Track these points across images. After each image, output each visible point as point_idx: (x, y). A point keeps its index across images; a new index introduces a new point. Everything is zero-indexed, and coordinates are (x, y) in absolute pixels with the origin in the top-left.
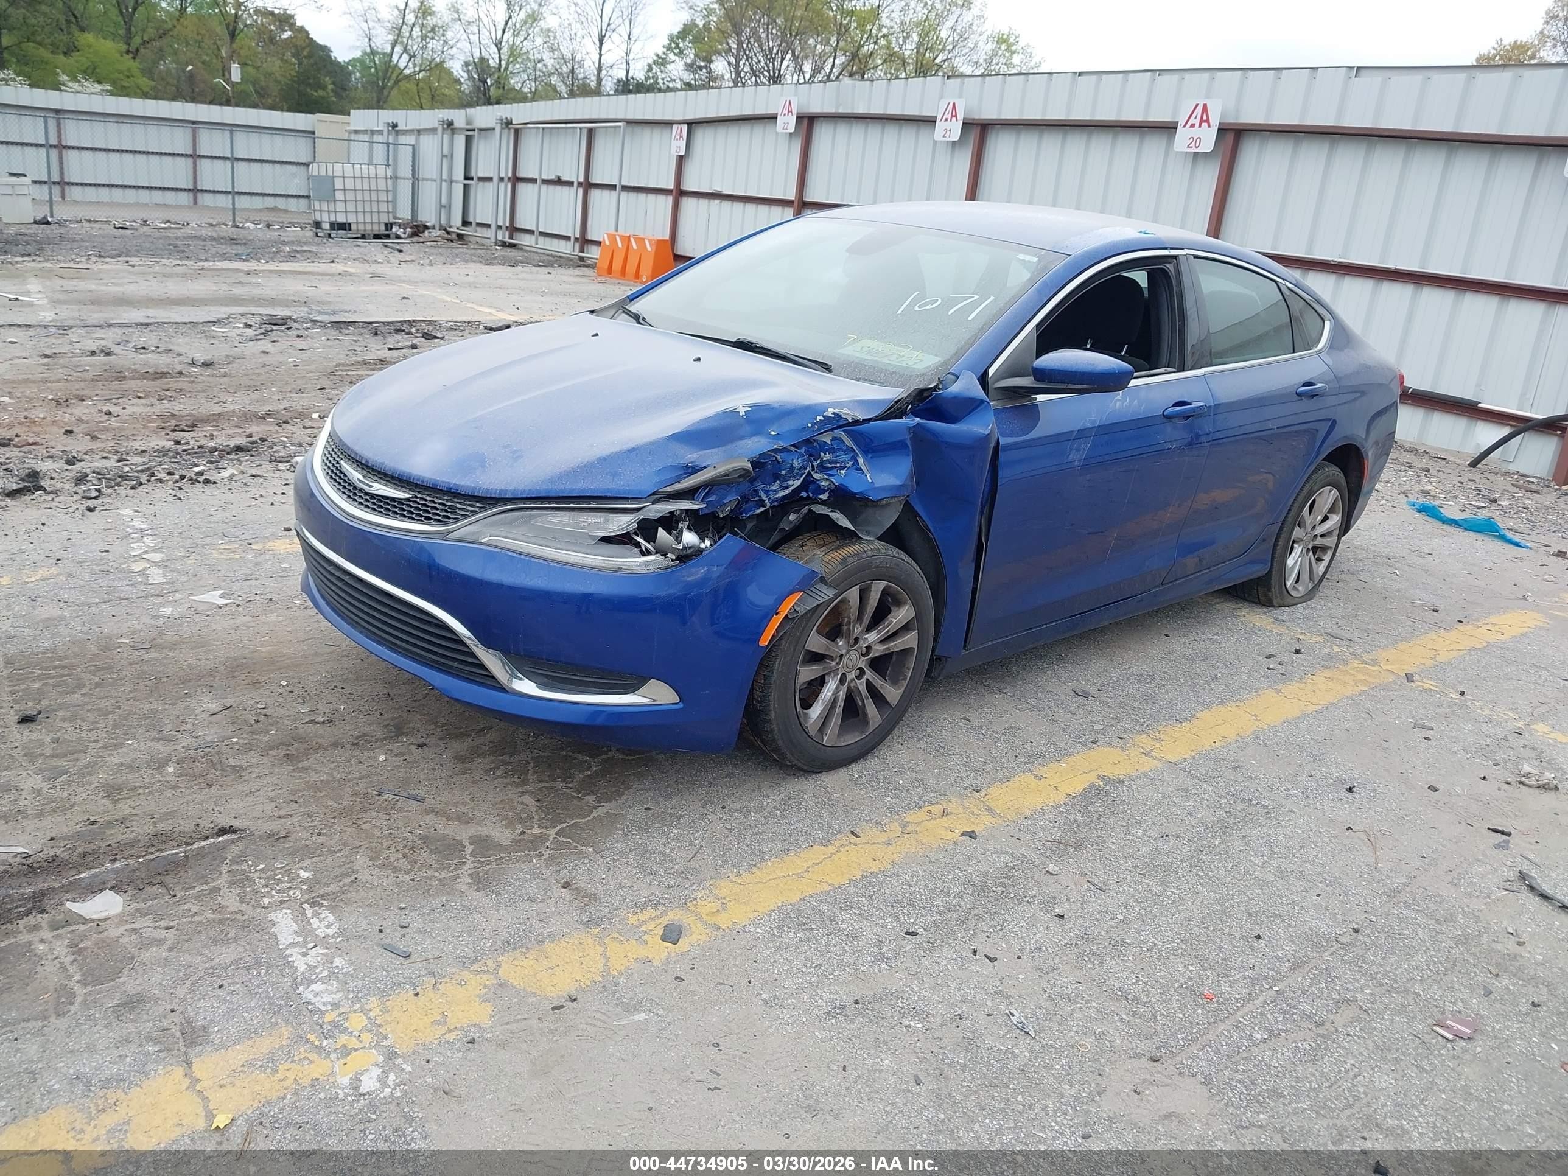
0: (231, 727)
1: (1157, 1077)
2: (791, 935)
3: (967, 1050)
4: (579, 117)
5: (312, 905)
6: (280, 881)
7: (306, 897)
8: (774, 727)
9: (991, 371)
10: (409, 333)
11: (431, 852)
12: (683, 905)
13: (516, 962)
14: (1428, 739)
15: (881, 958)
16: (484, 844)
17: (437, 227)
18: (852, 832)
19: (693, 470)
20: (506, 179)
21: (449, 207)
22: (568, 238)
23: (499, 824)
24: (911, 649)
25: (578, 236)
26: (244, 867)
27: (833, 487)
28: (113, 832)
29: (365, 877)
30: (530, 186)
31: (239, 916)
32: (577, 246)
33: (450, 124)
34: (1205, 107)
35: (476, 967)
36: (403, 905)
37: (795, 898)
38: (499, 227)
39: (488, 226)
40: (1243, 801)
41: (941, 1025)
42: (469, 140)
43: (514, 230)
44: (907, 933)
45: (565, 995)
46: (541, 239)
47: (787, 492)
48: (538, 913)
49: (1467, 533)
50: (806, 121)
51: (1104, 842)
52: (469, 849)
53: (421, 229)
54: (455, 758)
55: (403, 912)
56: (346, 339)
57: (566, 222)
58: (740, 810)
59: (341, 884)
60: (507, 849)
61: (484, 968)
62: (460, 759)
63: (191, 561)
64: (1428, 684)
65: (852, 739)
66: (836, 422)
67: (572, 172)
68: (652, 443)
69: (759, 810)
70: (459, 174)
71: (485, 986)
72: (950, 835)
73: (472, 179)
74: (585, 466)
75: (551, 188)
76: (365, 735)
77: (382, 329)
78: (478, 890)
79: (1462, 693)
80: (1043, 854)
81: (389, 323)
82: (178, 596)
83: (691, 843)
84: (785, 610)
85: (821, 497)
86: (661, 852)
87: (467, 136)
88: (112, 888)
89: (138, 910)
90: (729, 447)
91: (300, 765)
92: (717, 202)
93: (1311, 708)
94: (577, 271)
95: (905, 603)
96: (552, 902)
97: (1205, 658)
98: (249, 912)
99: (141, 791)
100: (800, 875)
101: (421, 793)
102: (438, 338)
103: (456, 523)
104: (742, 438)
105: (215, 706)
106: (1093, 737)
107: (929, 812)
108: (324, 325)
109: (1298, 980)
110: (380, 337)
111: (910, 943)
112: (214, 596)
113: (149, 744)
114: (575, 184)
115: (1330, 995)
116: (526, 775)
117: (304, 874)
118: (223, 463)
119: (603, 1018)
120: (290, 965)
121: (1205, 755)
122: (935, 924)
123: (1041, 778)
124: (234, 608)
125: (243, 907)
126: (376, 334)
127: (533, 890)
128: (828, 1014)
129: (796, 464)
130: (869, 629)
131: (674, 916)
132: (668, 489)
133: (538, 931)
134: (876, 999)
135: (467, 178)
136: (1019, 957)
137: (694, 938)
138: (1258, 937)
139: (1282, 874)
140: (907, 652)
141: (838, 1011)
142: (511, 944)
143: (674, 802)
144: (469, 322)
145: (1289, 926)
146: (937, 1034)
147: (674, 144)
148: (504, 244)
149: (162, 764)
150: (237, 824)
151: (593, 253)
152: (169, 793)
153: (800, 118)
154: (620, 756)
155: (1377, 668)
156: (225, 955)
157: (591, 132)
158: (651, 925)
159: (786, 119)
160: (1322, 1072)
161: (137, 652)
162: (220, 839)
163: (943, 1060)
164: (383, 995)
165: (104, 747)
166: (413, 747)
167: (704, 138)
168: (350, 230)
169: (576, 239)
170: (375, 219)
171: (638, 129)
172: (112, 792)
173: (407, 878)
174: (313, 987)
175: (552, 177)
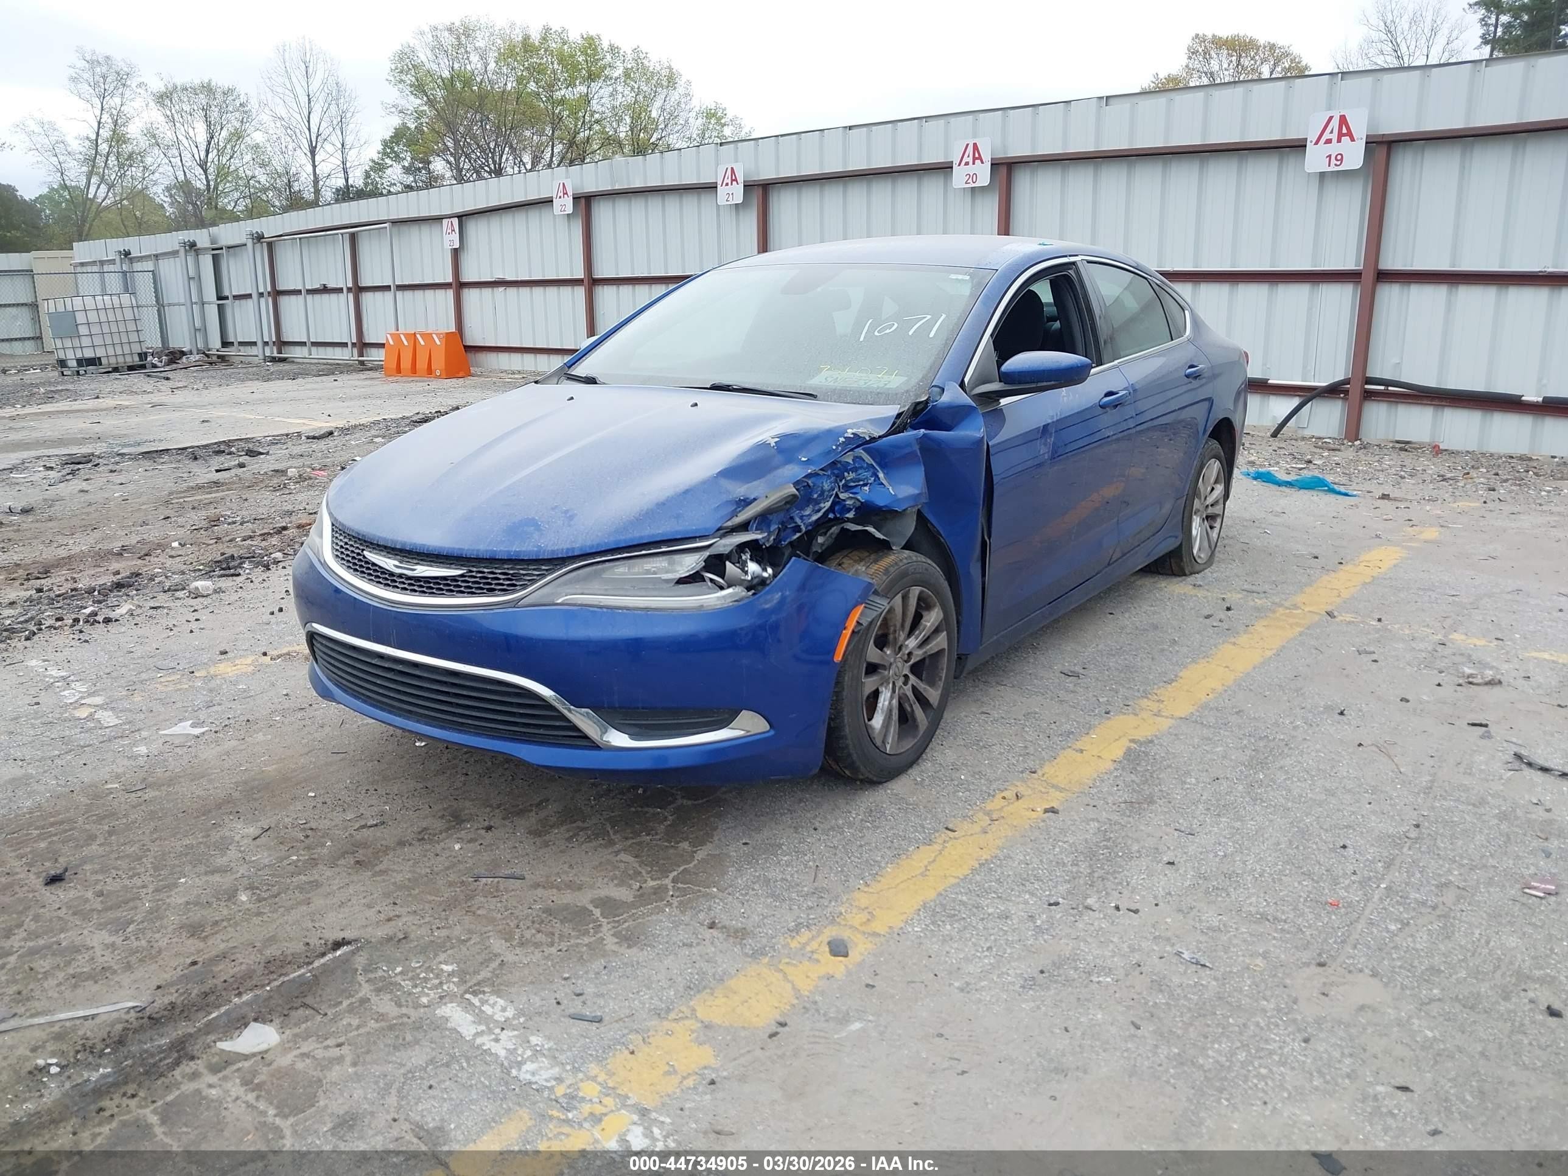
0: (282, 847)
1: (1333, 978)
2: (948, 927)
3: (1161, 991)
4: (337, 223)
5: (475, 993)
6: (426, 980)
7: (463, 988)
8: (849, 742)
9: (966, 380)
10: (230, 453)
11: (562, 922)
12: (833, 922)
13: (708, 1003)
14: (1375, 661)
15: (1039, 930)
16: (609, 906)
17: (195, 352)
18: (947, 828)
19: (745, 503)
20: (266, 294)
21: (204, 330)
22: (345, 345)
23: (611, 885)
24: (943, 650)
25: (354, 341)
26: (380, 973)
27: (858, 504)
28: (220, 967)
29: (510, 957)
30: (293, 298)
31: (405, 1020)
32: (355, 351)
33: (193, 245)
34: (975, 146)
35: (672, 1016)
36: (567, 975)
37: (931, 895)
38: (266, 343)
39: (254, 344)
40: (1261, 738)
41: (1127, 975)
42: (216, 260)
43: (281, 344)
44: (1050, 905)
45: (773, 1022)
46: (314, 349)
47: (820, 514)
48: (701, 956)
49: (1302, 492)
50: (583, 201)
51: (1168, 794)
52: (597, 912)
53: (178, 356)
54: (530, 833)
55: (569, 982)
56: (166, 467)
57: (340, 328)
58: (832, 828)
59: (490, 969)
60: (632, 905)
61: (681, 1015)
62: (535, 833)
63: (137, 698)
64: (1348, 617)
65: (908, 744)
66: (857, 442)
67: (340, 278)
68: (704, 482)
69: (851, 825)
70: (210, 294)
71: (693, 1031)
72: (1034, 815)
73: (227, 298)
74: (647, 513)
75: (317, 297)
76: (425, 829)
77: (199, 453)
78: (629, 947)
79: (1379, 620)
80: (1124, 814)
81: (205, 446)
82: (144, 734)
83: (806, 866)
84: (851, 625)
85: (847, 515)
86: (783, 879)
87: (213, 255)
88: (256, 1020)
89: (296, 1035)
90: (770, 477)
91: (377, 869)
92: (501, 289)
93: (1269, 653)
94: (362, 376)
95: (935, 606)
96: (707, 942)
97: (1155, 627)
98: (414, 1014)
99: (225, 924)
100: (922, 874)
101: (517, 871)
102: (262, 454)
103: (524, 589)
104: (777, 468)
105: (252, 831)
106: (1103, 709)
107: (1004, 798)
108: (134, 457)
109: (1396, 875)
110: (200, 462)
111: (1057, 913)
112: (184, 728)
113: (204, 878)
114: (345, 290)
115: (1429, 882)
116: (609, 835)
117: (448, 968)
118: (112, 600)
119: (822, 1034)
120: (488, 1052)
121: (1205, 706)
122: (1069, 892)
123: (1082, 751)
124: (213, 735)
125: (404, 1010)
126: (196, 459)
127: (682, 935)
128: (1023, 987)
129: (826, 487)
130: (909, 635)
131: (830, 932)
132: (729, 524)
133: (711, 972)
134: (1058, 965)
135: (219, 298)
136: (1157, 905)
137: (860, 949)
138: (1344, 847)
139: (1331, 793)
140: (940, 653)
141: (1030, 983)
142: (692, 989)
143: (766, 833)
144: (287, 435)
145: (1362, 833)
146: (1128, 984)
147: (447, 238)
148: (273, 360)
149: (231, 895)
150: (348, 935)
151: (376, 356)
152: (256, 920)
153: (576, 199)
154: (690, 803)
155: (1299, 611)
156: (417, 1057)
157: (353, 238)
158: (814, 945)
159: (562, 201)
160: (1461, 946)
161: (133, 795)
162: (338, 953)
163: (1146, 1003)
164: (599, 1060)
165: (157, 890)
166: (483, 832)
167: (477, 230)
168: (101, 364)
169: (354, 345)
170: (127, 350)
171: (404, 228)
172: (195, 930)
173: (553, 950)
174: (525, 1068)
175: (317, 286)
